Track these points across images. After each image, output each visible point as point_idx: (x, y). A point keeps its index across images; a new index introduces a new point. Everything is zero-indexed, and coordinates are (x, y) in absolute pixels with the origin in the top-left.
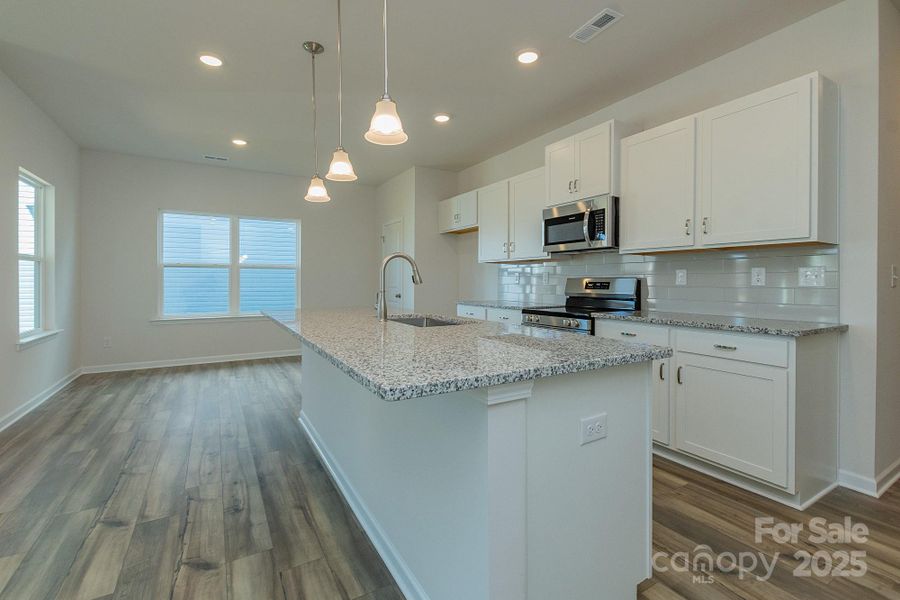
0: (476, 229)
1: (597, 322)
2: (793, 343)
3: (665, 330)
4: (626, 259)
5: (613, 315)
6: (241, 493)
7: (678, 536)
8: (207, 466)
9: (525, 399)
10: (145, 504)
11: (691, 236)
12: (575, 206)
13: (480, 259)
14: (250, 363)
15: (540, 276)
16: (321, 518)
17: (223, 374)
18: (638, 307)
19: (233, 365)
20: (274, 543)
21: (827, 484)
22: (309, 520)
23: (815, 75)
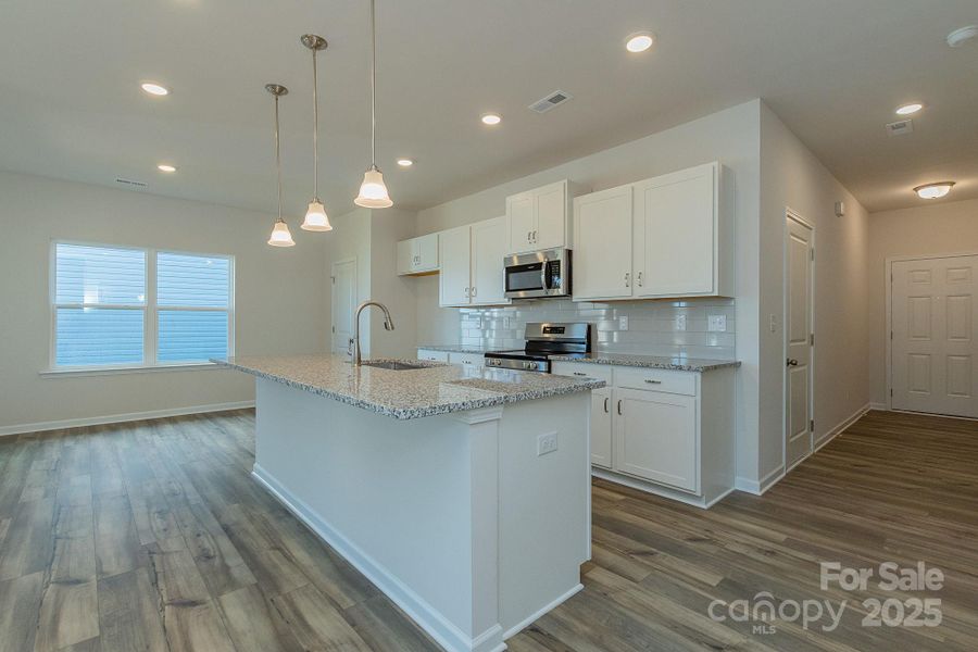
0: (437, 272)
1: (553, 364)
2: (699, 375)
3: (609, 368)
4: (581, 306)
5: (566, 357)
6: (207, 543)
7: (613, 535)
8: (158, 523)
9: (498, 420)
10: (99, 563)
11: (630, 288)
12: (534, 255)
13: (441, 303)
14: (172, 420)
15: (500, 320)
16: (300, 554)
17: (141, 433)
18: (589, 350)
19: (152, 424)
20: (258, 579)
21: (727, 489)
22: (289, 558)
23: (716, 163)
